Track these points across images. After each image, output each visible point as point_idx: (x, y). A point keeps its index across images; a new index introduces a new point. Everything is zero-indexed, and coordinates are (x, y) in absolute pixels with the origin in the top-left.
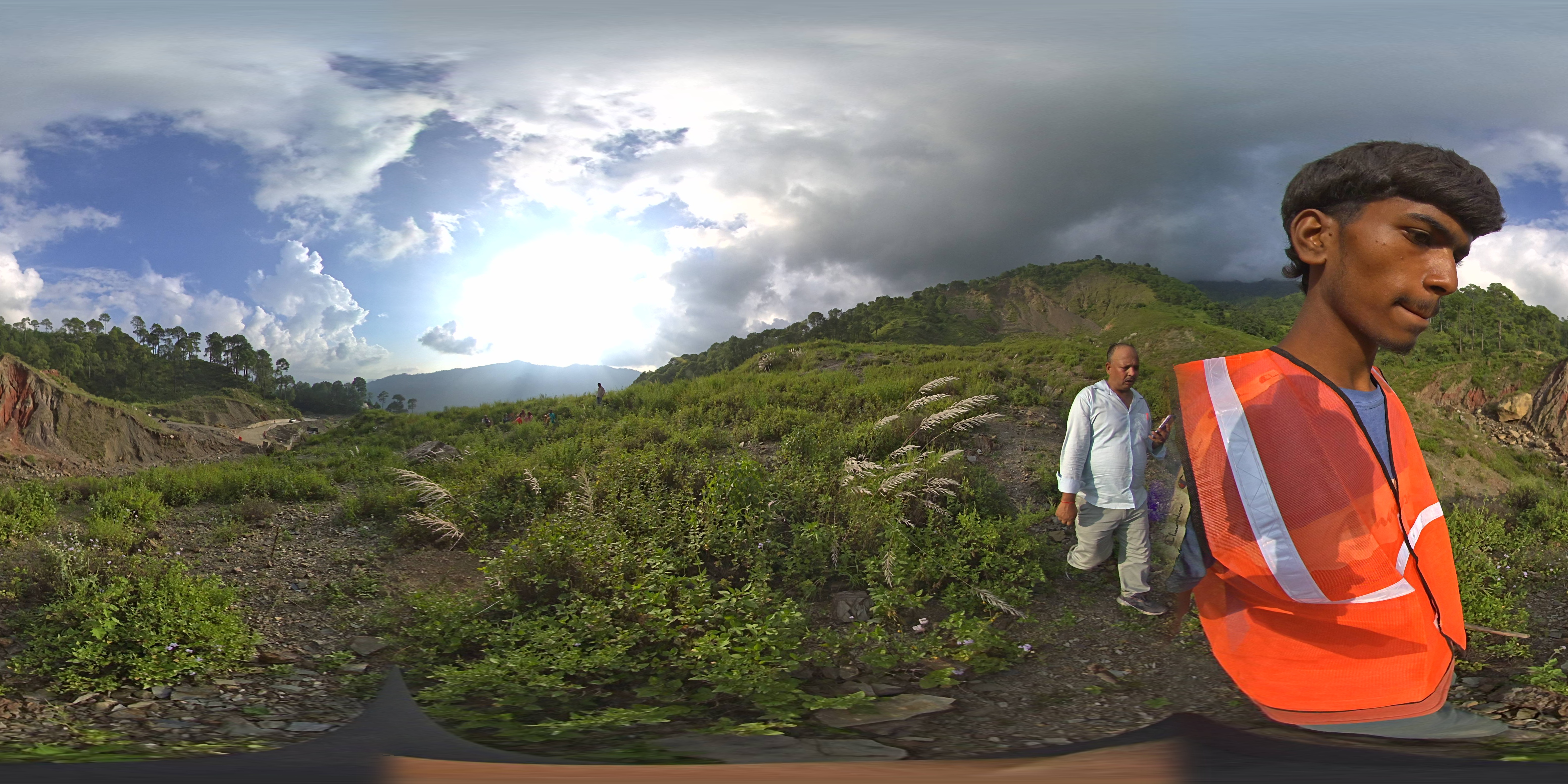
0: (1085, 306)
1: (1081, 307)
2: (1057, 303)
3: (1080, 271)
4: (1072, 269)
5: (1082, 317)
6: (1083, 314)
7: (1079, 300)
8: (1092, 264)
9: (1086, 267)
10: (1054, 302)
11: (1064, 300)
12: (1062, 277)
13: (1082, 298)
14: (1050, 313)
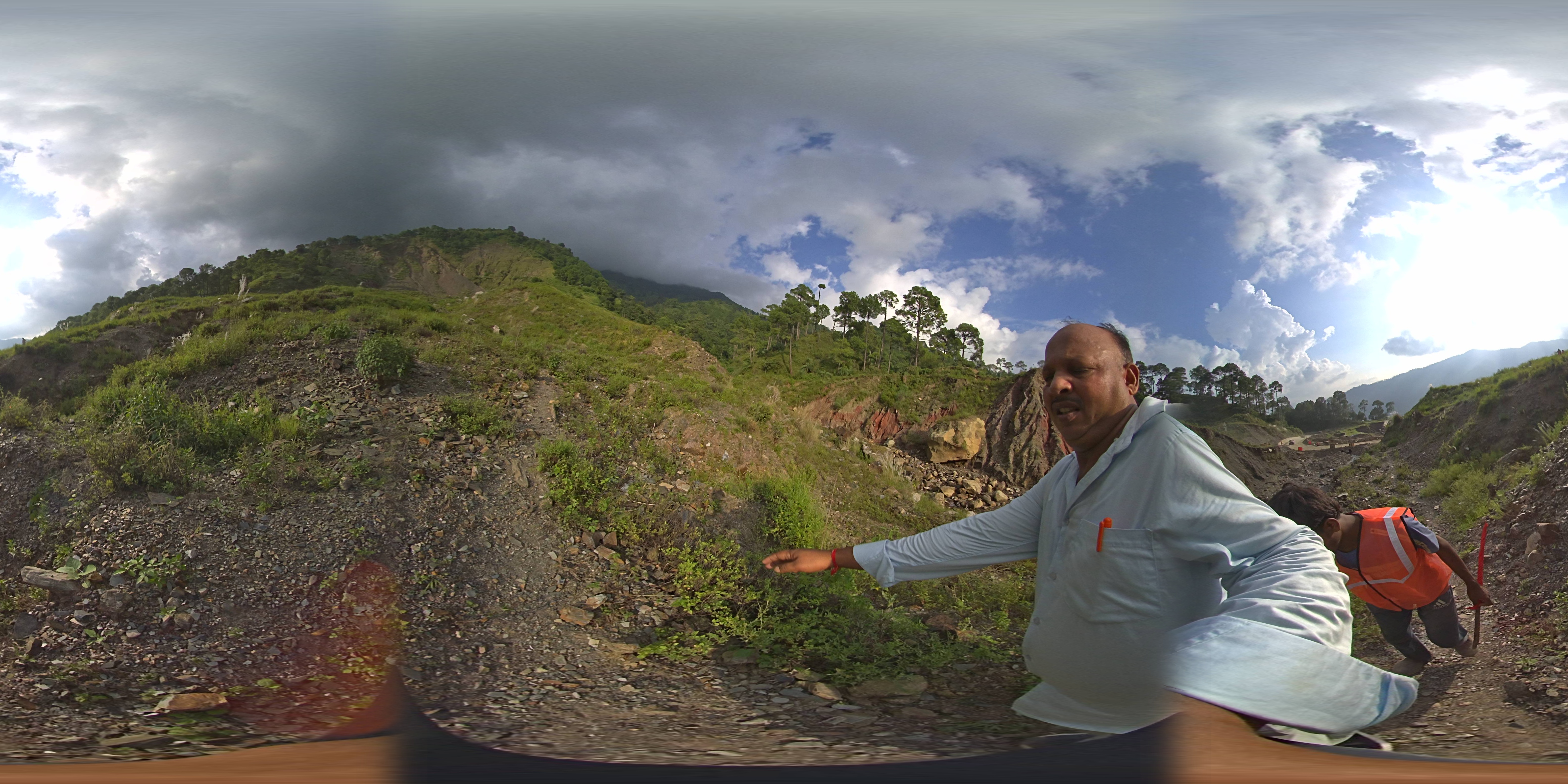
0: (483, 274)
1: (478, 274)
2: (453, 267)
3: (486, 239)
4: (479, 236)
5: (477, 284)
6: (478, 281)
7: (477, 267)
8: (501, 234)
9: (495, 236)
10: (450, 266)
11: (462, 265)
12: (466, 242)
13: (481, 266)
14: (443, 275)
